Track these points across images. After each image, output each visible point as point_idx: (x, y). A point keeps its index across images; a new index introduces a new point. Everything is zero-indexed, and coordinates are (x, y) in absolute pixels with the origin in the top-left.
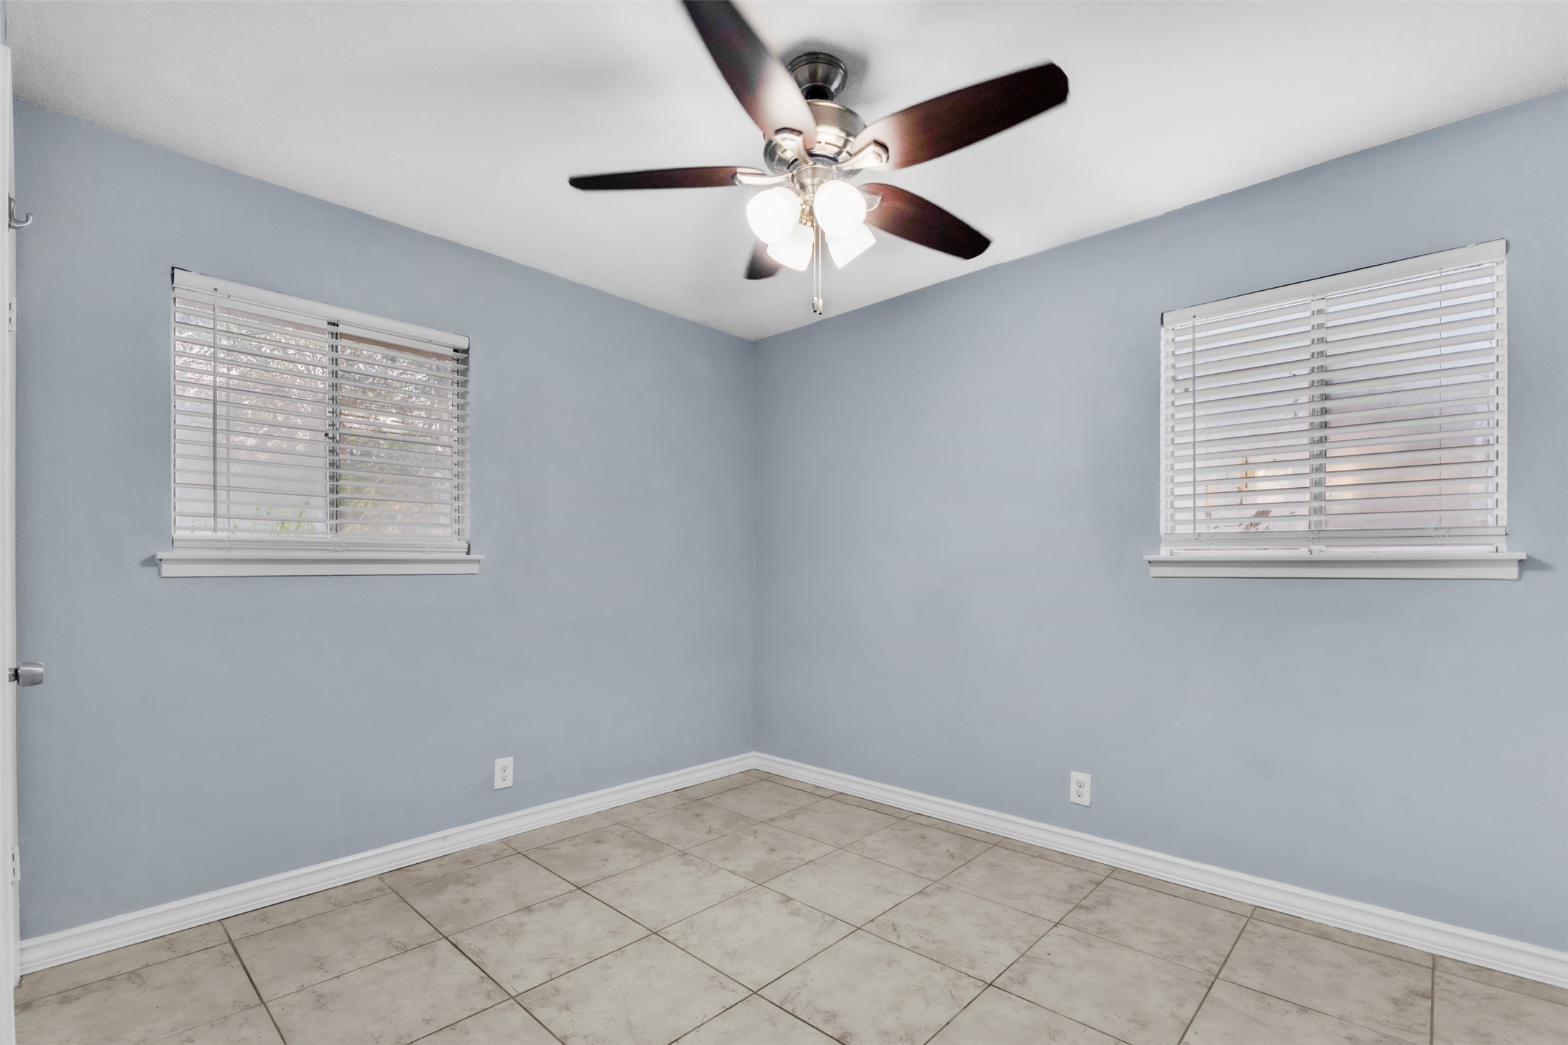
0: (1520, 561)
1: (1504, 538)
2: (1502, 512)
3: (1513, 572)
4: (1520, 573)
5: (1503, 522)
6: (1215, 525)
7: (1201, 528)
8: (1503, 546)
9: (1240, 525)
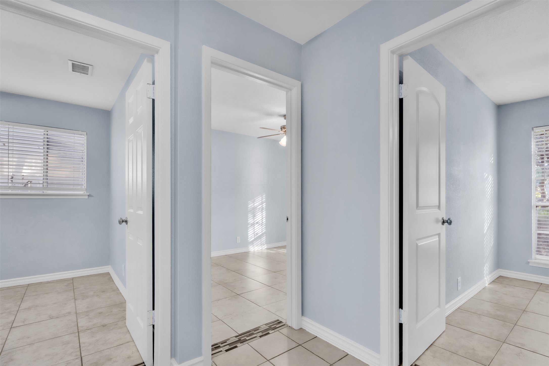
0: (88, 195)
1: (85, 191)
2: (85, 185)
3: (87, 197)
4: (88, 197)
5: (85, 187)
6: (14, 184)
7: (10, 185)
8: (85, 192)
9: (23, 184)
